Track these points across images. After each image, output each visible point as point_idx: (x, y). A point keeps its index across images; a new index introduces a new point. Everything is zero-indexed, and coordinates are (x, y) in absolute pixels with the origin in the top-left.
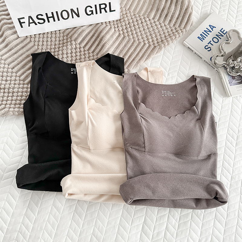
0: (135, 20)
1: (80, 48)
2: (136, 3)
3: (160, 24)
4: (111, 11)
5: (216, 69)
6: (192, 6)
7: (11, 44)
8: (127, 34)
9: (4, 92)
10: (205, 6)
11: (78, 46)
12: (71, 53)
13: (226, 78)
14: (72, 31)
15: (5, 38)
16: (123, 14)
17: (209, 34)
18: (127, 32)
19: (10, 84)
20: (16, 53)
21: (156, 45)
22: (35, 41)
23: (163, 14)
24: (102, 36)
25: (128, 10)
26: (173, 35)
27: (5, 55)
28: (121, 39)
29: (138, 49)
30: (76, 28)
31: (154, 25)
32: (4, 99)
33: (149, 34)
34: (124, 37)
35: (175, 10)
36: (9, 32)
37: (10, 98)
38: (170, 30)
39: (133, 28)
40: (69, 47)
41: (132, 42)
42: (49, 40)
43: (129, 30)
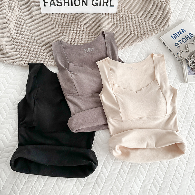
0: (127, 15)
1: (83, 28)
2: (130, 4)
3: (145, 21)
4: (110, 6)
5: (180, 61)
6: (171, 12)
7: (35, 17)
8: (119, 24)
9: (24, 49)
10: (181, 15)
11: (82, 27)
12: (76, 31)
13: (186, 69)
14: (80, 15)
15: (32, 12)
16: (119, 10)
17: (180, 35)
18: (120, 23)
19: (29, 44)
20: (37, 24)
21: (140, 36)
22: (52, 18)
23: (149, 15)
24: (101, 22)
25: (124, 8)
26: (153, 31)
27: (29, 24)
28: (114, 27)
29: (126, 37)
30: (83, 14)
31: (141, 21)
32: (23, 54)
33: (136, 27)
34: (117, 26)
35: (158, 14)
36: (35, 8)
37: (27, 54)
38: (151, 27)
39: (125, 21)
40: (76, 26)
41: (122, 30)
42: (62, 18)
43: (122, 22)
